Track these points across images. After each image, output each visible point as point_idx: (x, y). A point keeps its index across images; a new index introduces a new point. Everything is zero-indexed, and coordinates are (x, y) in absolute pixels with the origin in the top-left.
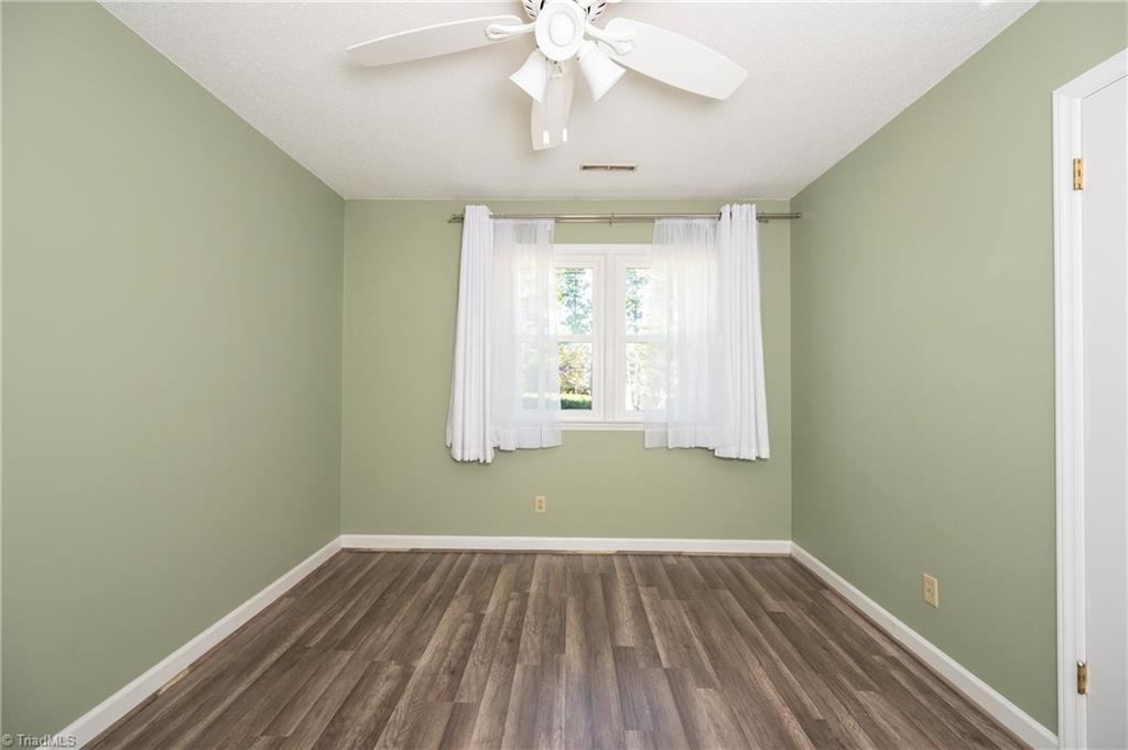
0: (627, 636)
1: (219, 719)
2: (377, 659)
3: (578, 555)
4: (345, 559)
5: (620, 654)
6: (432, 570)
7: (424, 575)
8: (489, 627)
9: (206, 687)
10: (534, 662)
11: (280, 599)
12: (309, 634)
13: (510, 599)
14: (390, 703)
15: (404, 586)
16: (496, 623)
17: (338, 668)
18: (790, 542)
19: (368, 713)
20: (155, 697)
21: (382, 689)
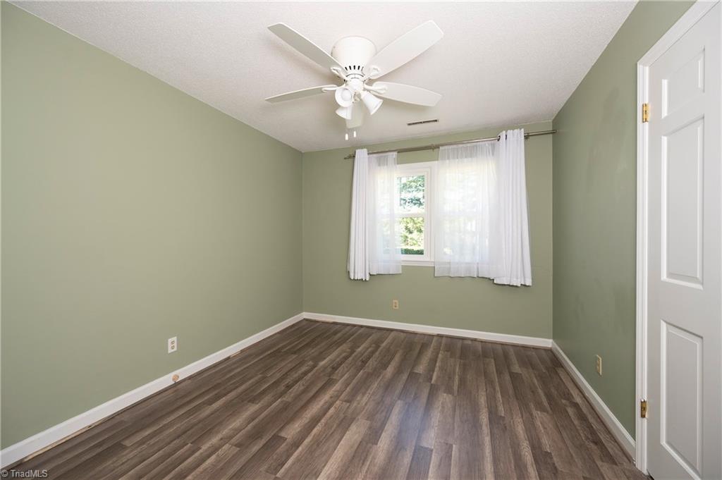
0: (421, 369)
1: (247, 368)
2: (306, 359)
3: (415, 334)
4: (305, 323)
5: (413, 376)
6: (339, 331)
7: (335, 333)
8: (356, 356)
9: (245, 358)
10: (370, 371)
11: (276, 334)
12: (283, 347)
13: (370, 347)
14: (305, 373)
15: (325, 336)
16: (359, 355)
17: (291, 359)
18: (551, 341)
19: (297, 375)
20: (229, 358)
21: (304, 369)
